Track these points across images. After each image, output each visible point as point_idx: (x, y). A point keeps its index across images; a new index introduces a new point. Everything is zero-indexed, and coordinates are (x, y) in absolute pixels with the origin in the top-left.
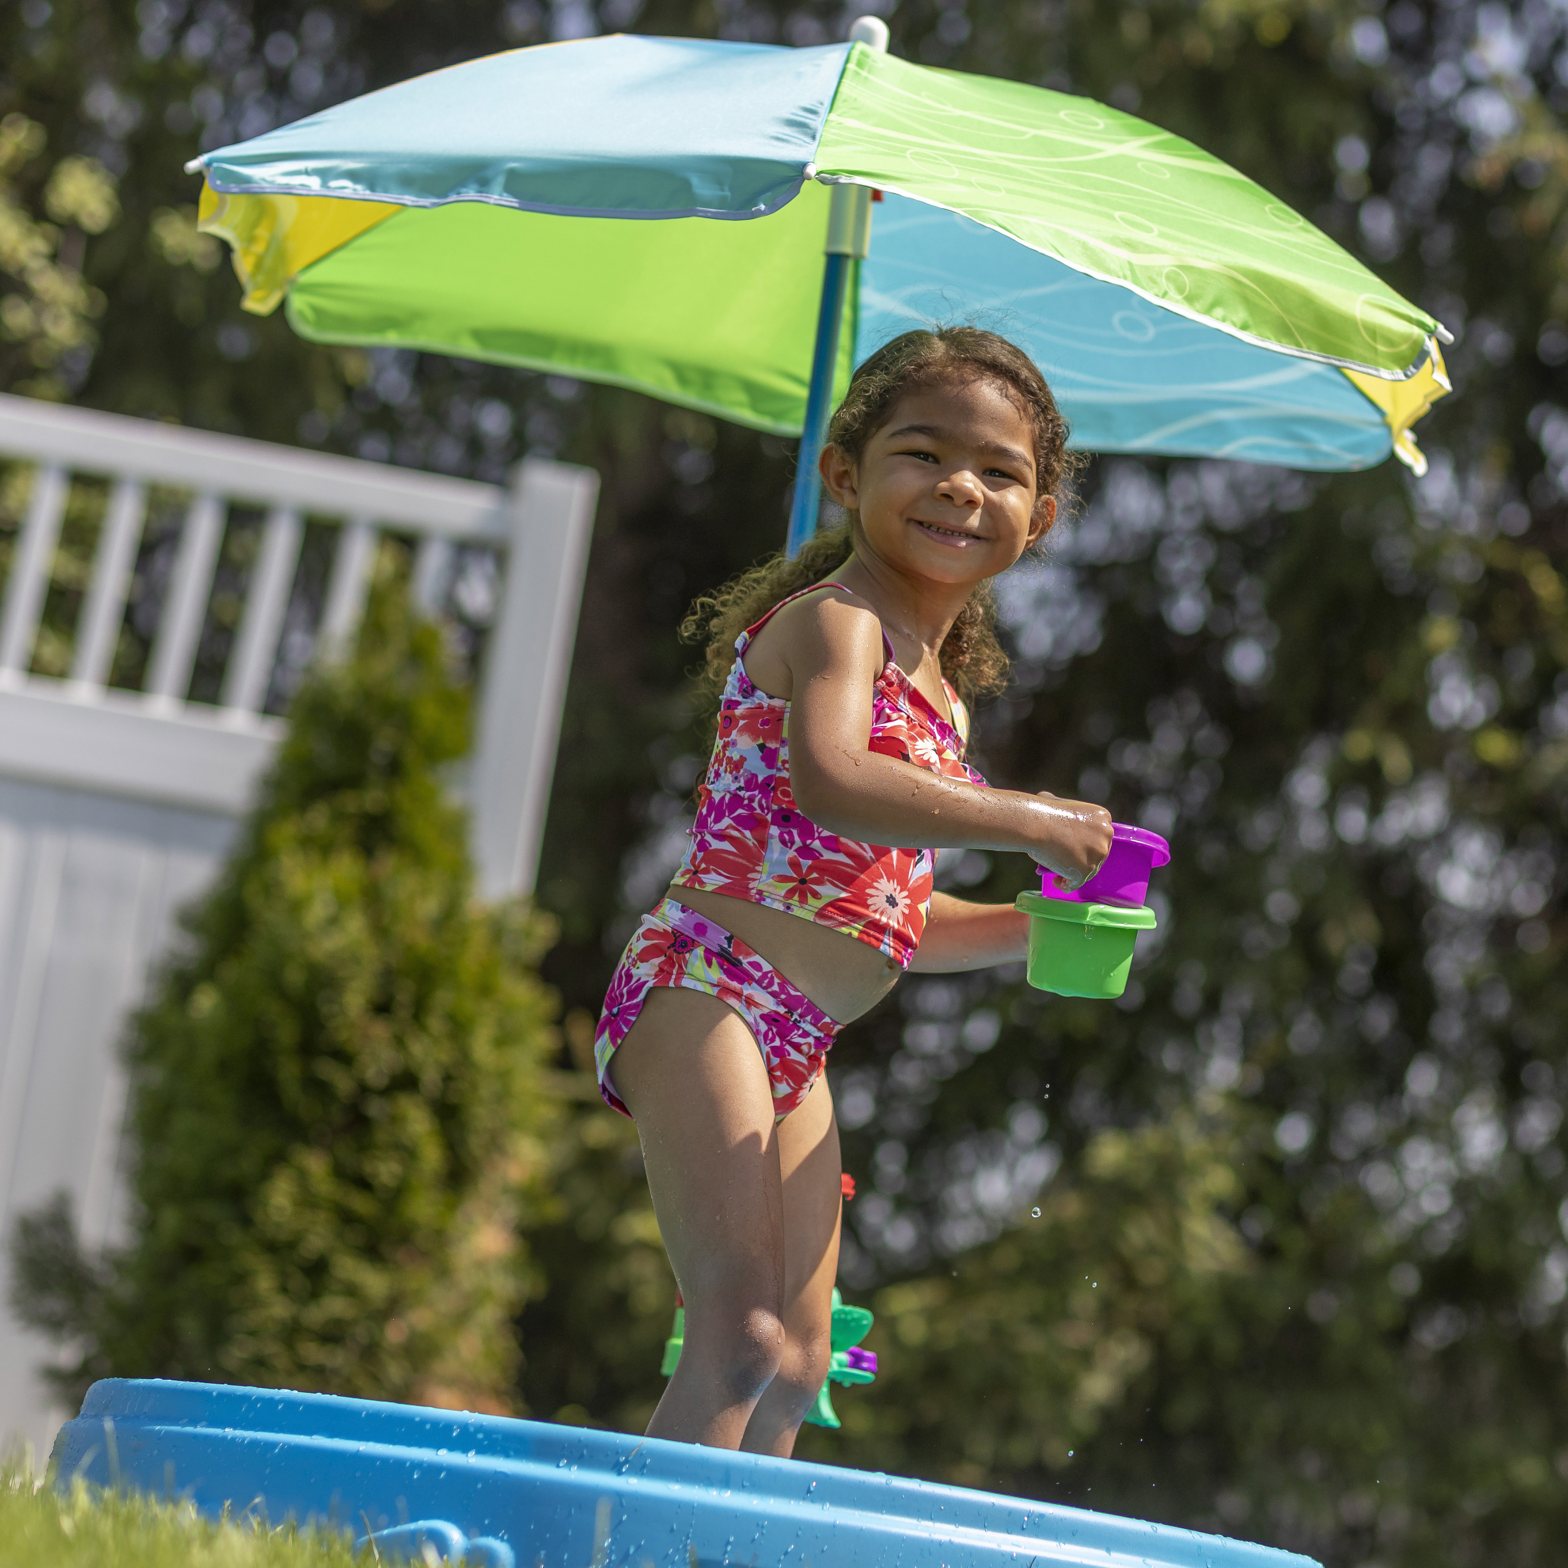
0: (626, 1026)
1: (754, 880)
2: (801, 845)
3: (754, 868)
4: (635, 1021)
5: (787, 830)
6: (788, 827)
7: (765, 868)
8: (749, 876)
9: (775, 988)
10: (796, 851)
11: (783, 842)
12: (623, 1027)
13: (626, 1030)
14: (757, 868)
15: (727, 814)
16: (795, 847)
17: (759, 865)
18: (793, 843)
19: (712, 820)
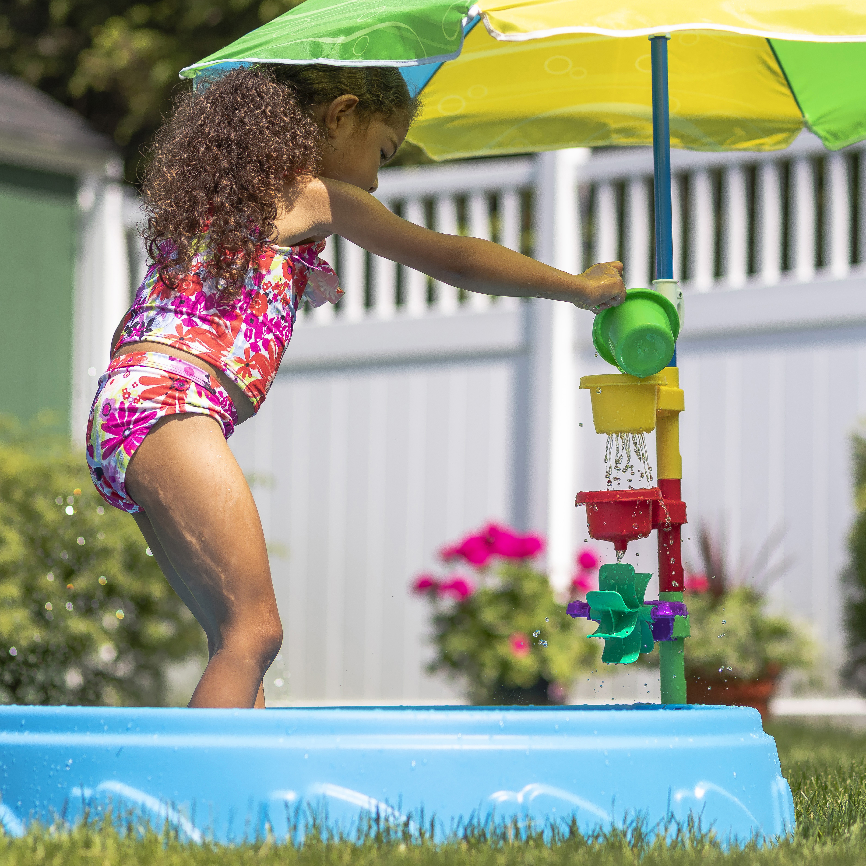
0: (138, 442)
1: (225, 356)
2: (254, 341)
3: (226, 348)
4: (144, 438)
5: (250, 328)
6: (251, 327)
7: (232, 350)
8: (222, 352)
9: (227, 407)
10: (250, 344)
11: (246, 335)
12: (135, 442)
13: (138, 444)
14: (228, 349)
15: (215, 306)
16: (251, 341)
17: (230, 347)
18: (250, 338)
19: (202, 307)
